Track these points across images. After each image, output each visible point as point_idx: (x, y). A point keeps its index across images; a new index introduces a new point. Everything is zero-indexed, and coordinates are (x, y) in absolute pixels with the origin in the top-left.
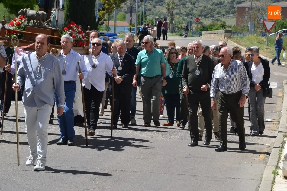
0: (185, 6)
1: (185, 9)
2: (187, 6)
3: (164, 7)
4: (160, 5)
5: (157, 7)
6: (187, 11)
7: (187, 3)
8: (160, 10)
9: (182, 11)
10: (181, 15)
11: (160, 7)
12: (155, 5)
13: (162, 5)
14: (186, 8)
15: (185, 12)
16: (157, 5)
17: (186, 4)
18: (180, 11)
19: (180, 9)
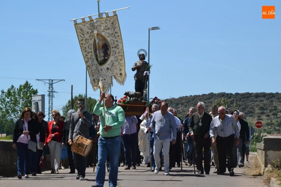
0: (276, 116)
1: (277, 120)
2: (278, 116)
3: (254, 118)
4: (250, 116)
5: (247, 118)
6: (279, 121)
7: (279, 113)
8: (250, 121)
9: (274, 121)
10: (272, 125)
11: (250, 118)
12: (245, 117)
13: (252, 116)
14: (277, 118)
15: (277, 122)
16: (246, 117)
17: (277, 114)
18: (271, 121)
19: (271, 119)
